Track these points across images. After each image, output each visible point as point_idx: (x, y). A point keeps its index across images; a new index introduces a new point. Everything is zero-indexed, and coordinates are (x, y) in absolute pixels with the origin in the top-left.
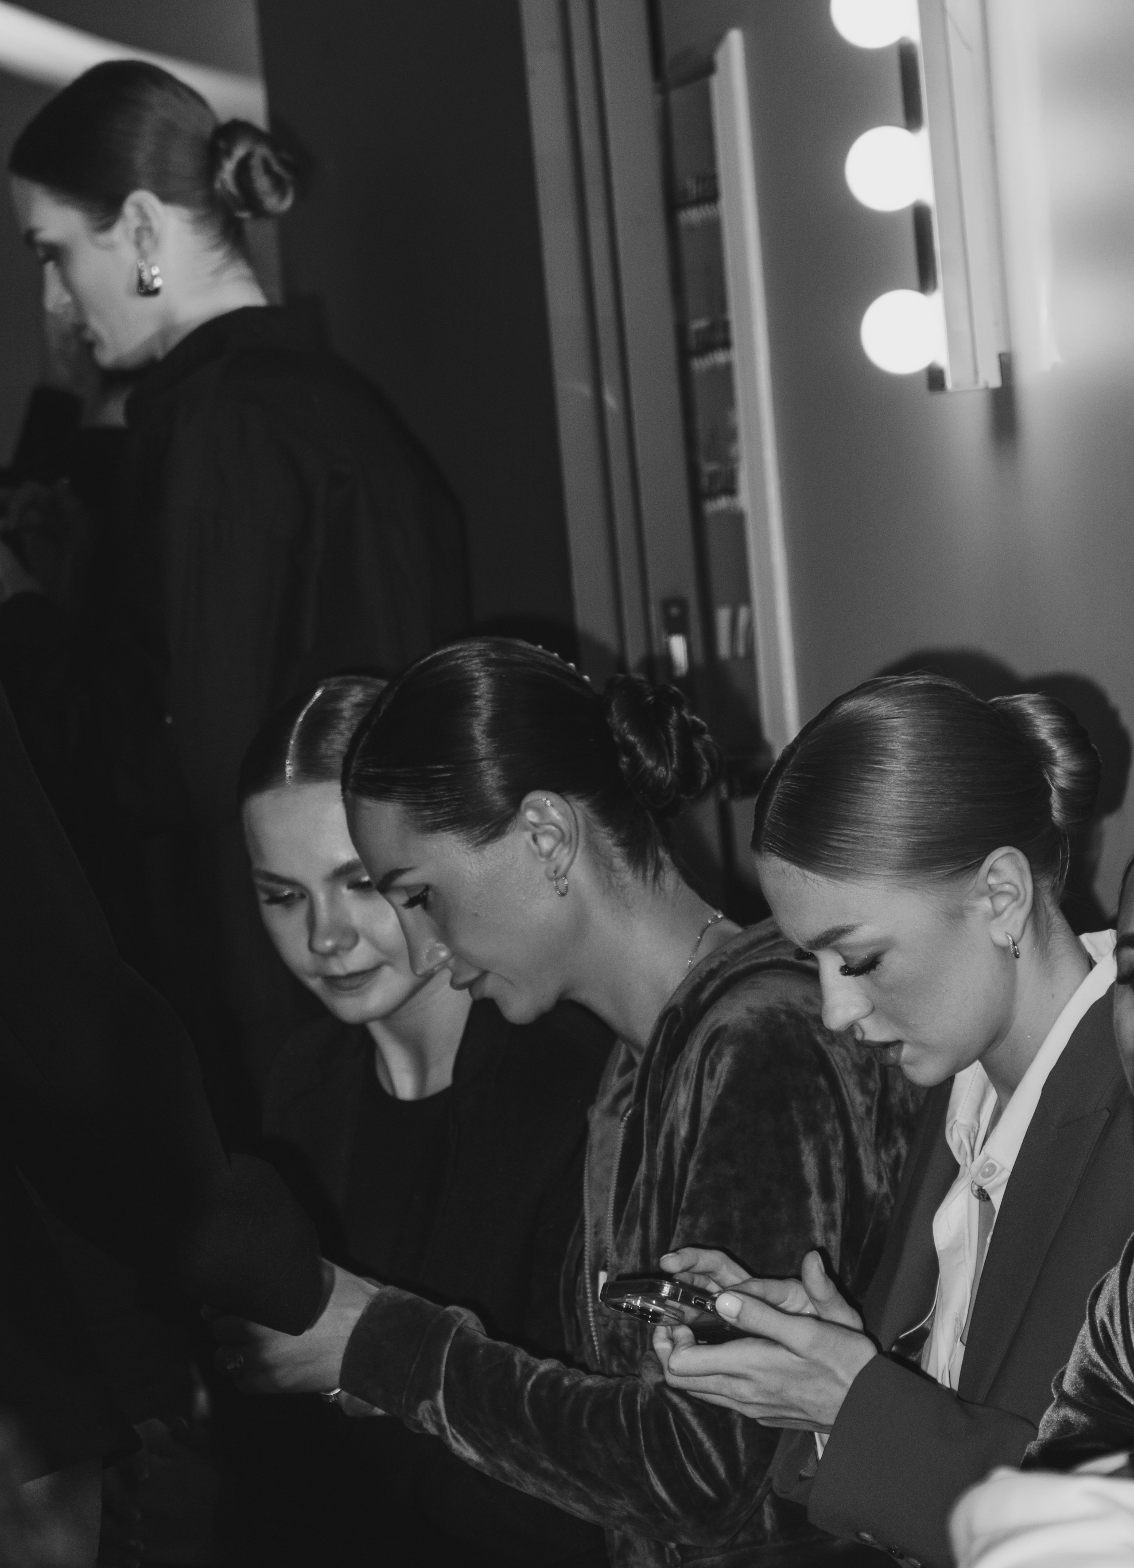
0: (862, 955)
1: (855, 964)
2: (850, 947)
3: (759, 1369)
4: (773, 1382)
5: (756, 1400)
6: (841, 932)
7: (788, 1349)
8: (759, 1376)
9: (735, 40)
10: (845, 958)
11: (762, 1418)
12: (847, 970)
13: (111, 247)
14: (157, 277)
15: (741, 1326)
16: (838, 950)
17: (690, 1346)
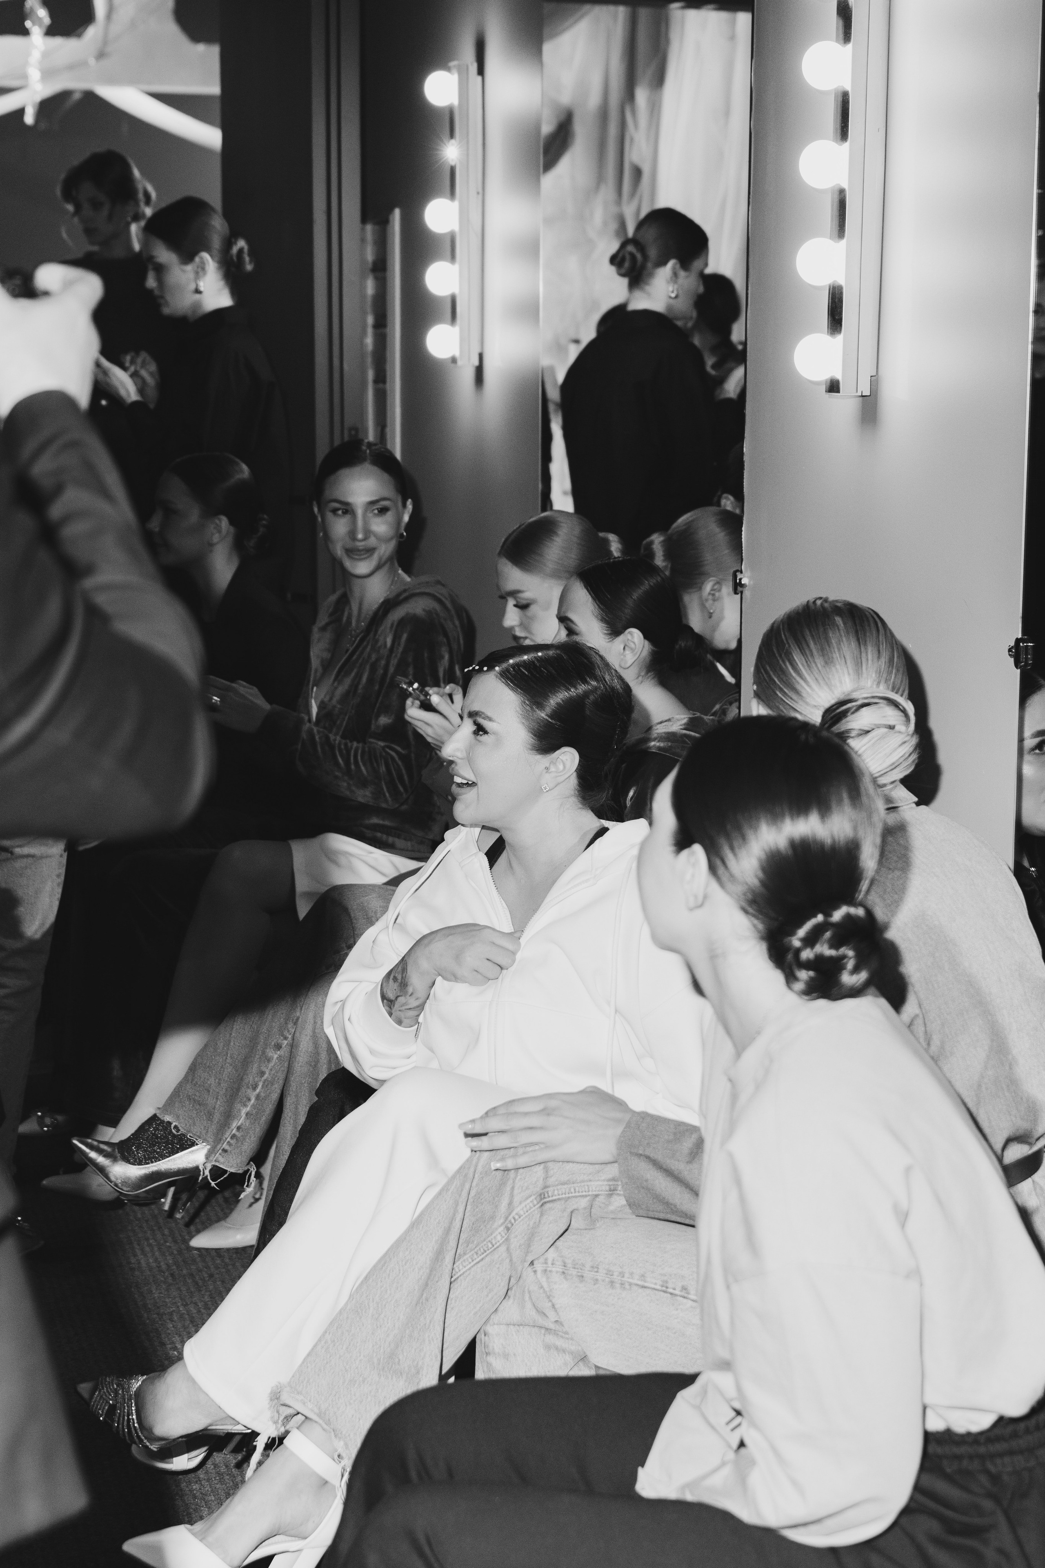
0: (524, 602)
1: (520, 604)
2: (520, 598)
3: (437, 725)
4: (440, 732)
5: (433, 736)
6: (519, 592)
7: (451, 723)
8: (435, 726)
9: (397, 212)
10: (517, 601)
11: (433, 744)
12: (515, 606)
13: (184, 271)
14: (202, 286)
15: (436, 708)
16: (515, 598)
17: (417, 708)
